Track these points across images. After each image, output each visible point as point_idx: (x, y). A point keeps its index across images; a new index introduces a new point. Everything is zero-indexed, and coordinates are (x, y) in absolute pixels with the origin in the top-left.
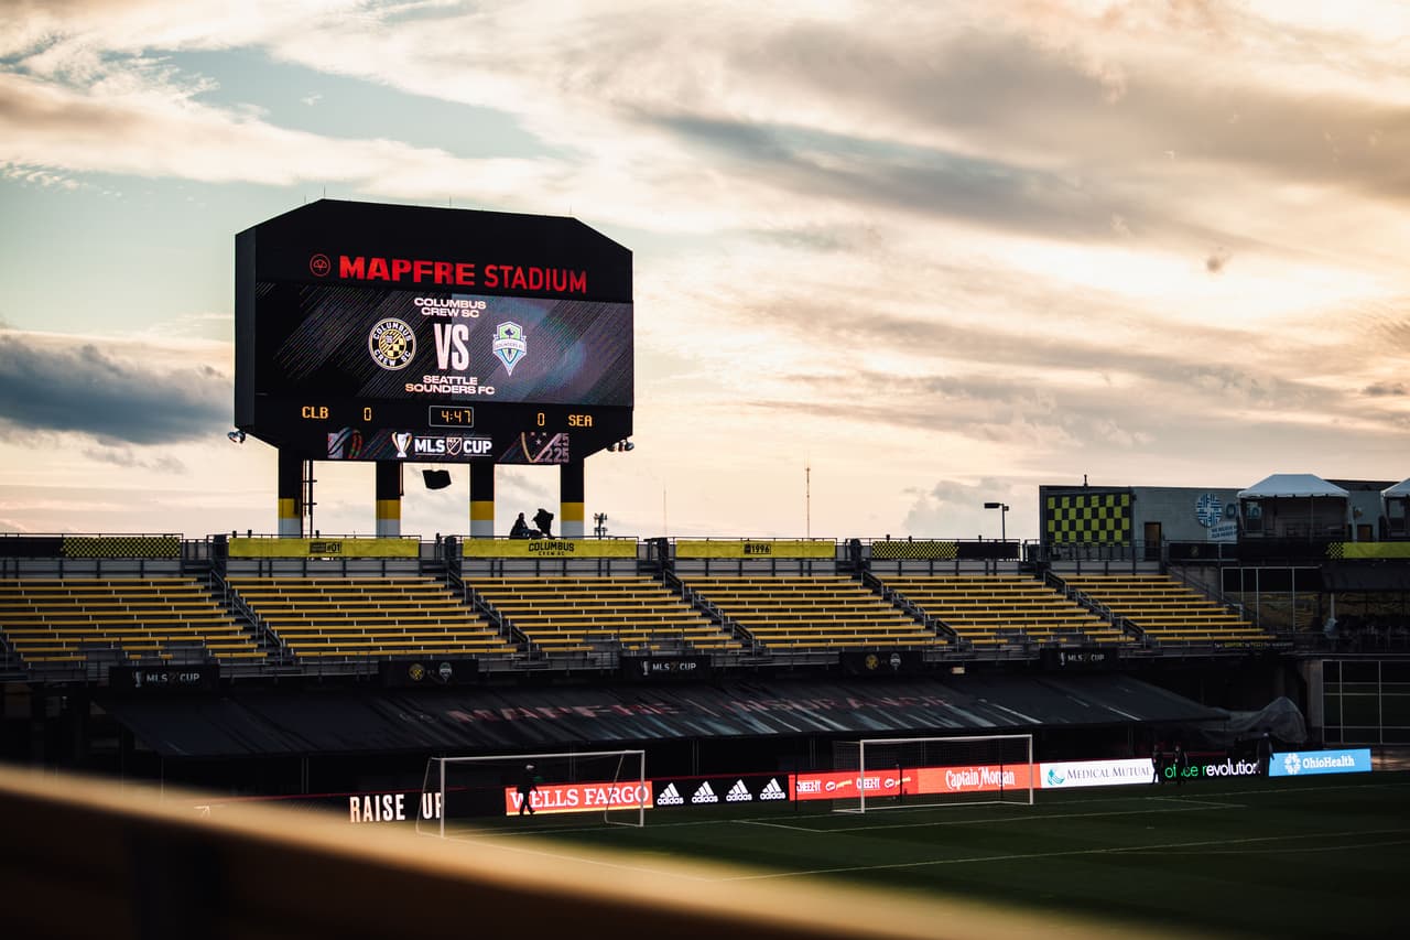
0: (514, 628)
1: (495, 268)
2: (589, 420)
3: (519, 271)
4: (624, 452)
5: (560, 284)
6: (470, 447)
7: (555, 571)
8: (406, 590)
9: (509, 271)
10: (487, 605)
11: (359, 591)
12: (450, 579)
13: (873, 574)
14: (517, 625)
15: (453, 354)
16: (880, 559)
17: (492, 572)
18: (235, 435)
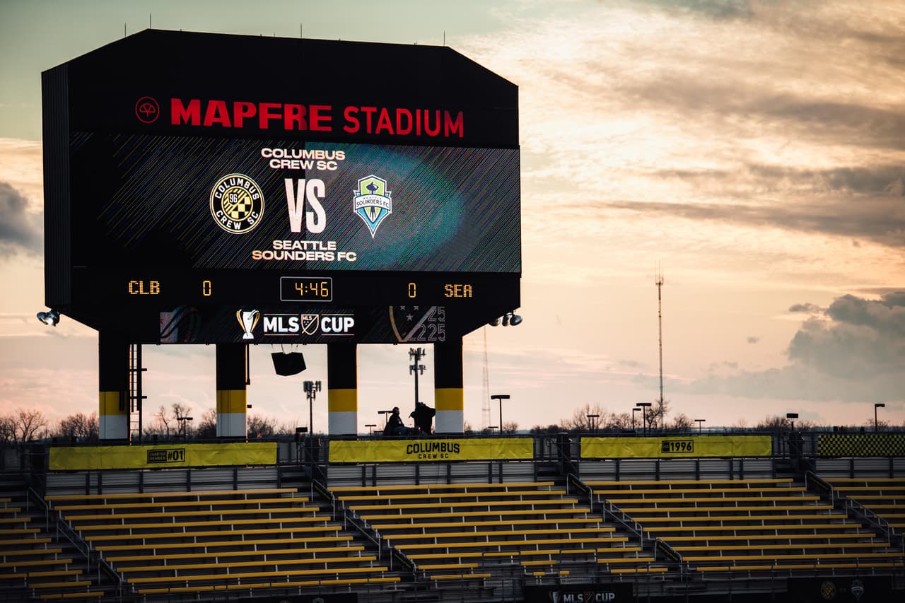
0: (395, 551)
1: (356, 110)
2: (468, 290)
3: (384, 113)
4: (509, 326)
5: (432, 127)
6: (328, 325)
7: (437, 477)
8: (264, 506)
9: (372, 113)
10: (360, 522)
11: (207, 508)
12: (315, 490)
13: (818, 476)
14: (399, 547)
15: (307, 213)
16: (827, 458)
17: (363, 480)
18: (46, 315)
